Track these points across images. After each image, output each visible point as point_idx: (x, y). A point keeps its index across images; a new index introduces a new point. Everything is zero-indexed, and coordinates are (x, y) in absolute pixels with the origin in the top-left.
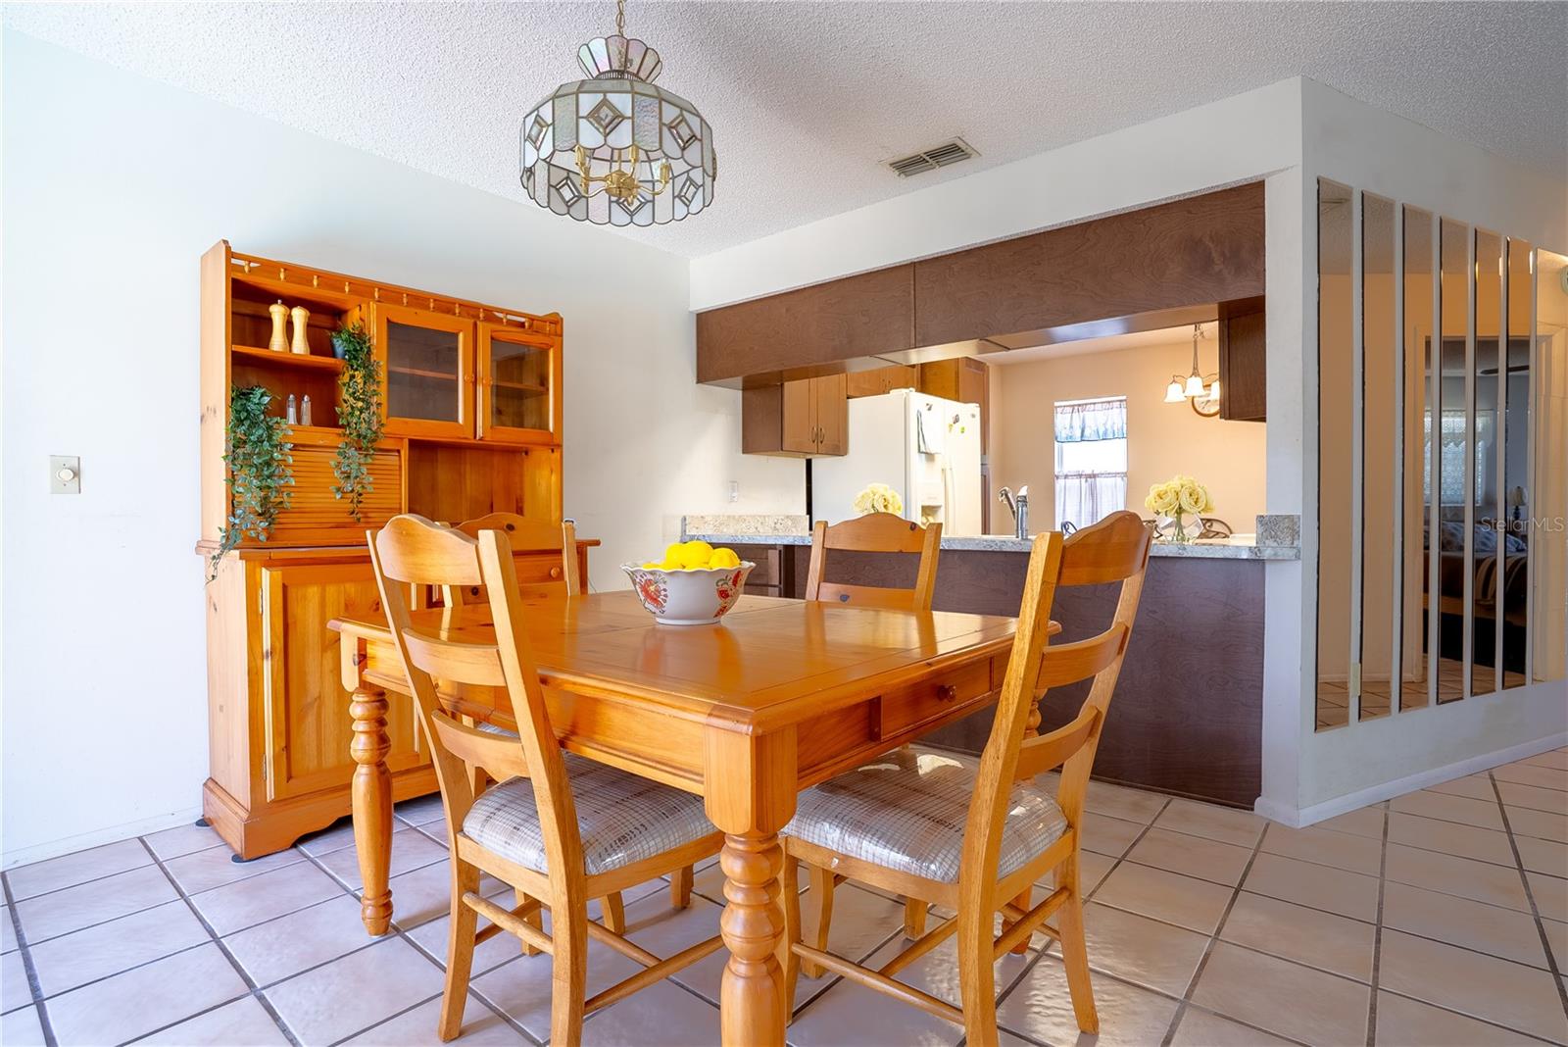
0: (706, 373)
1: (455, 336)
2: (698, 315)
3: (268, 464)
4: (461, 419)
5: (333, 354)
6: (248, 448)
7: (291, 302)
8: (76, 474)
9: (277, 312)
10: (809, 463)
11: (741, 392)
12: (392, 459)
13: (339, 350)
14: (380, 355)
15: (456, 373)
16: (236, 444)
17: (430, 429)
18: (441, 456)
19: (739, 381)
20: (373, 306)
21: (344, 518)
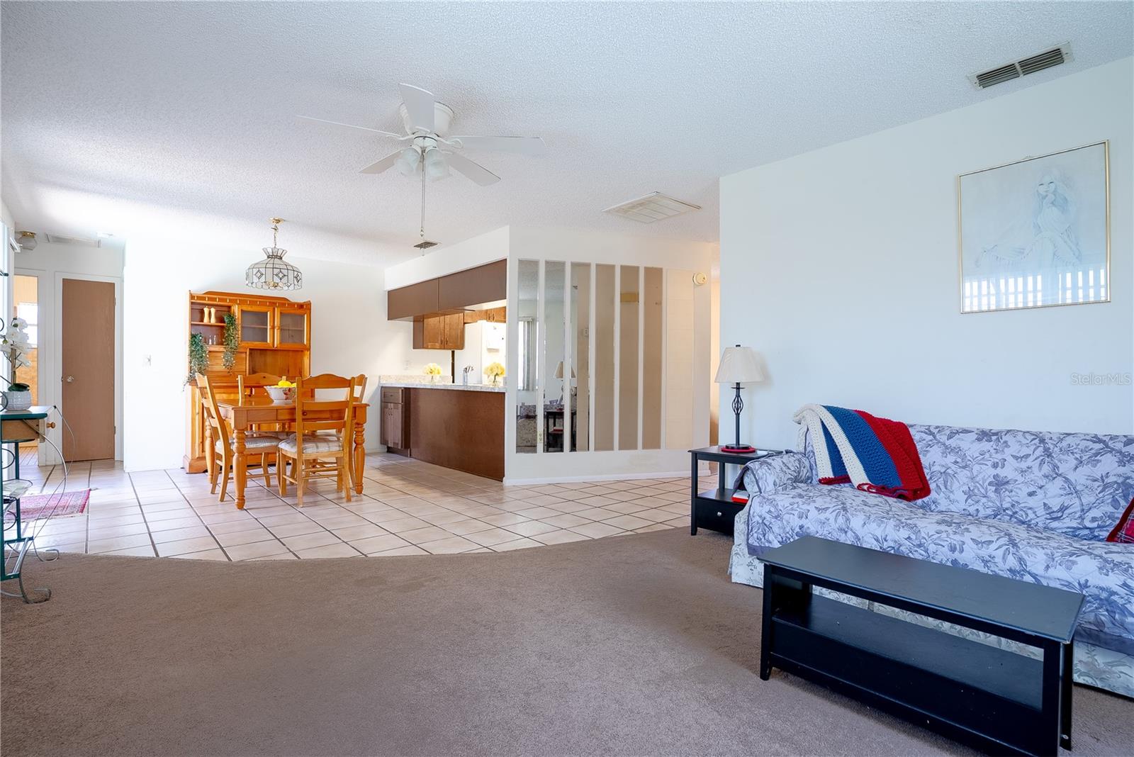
0: (392, 315)
1: (267, 313)
2: (389, 292)
3: (201, 357)
4: (268, 341)
5: (224, 322)
6: (195, 353)
7: (210, 306)
8: (149, 360)
9: (206, 310)
10: (453, 352)
11: (412, 323)
12: (244, 355)
13: (226, 321)
14: (238, 322)
15: (267, 325)
16: (192, 351)
17: (258, 344)
18: (268, 352)
19: (412, 318)
20: (237, 306)
21: (226, 374)
